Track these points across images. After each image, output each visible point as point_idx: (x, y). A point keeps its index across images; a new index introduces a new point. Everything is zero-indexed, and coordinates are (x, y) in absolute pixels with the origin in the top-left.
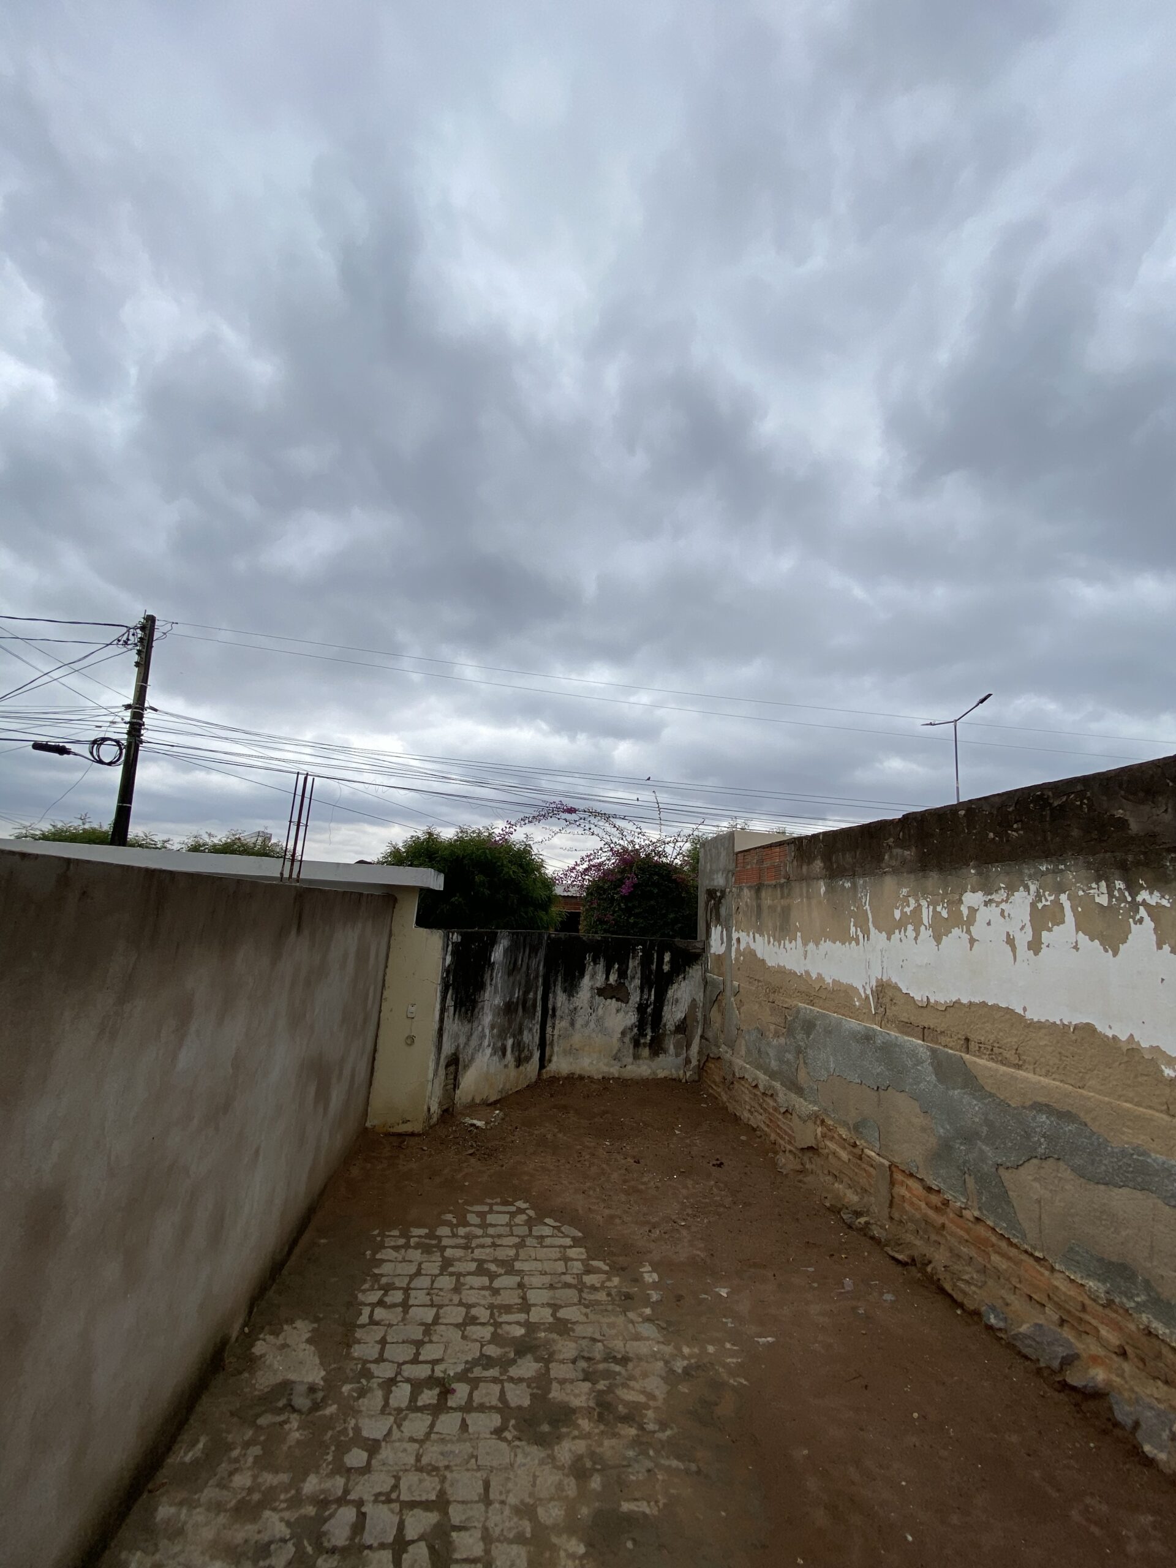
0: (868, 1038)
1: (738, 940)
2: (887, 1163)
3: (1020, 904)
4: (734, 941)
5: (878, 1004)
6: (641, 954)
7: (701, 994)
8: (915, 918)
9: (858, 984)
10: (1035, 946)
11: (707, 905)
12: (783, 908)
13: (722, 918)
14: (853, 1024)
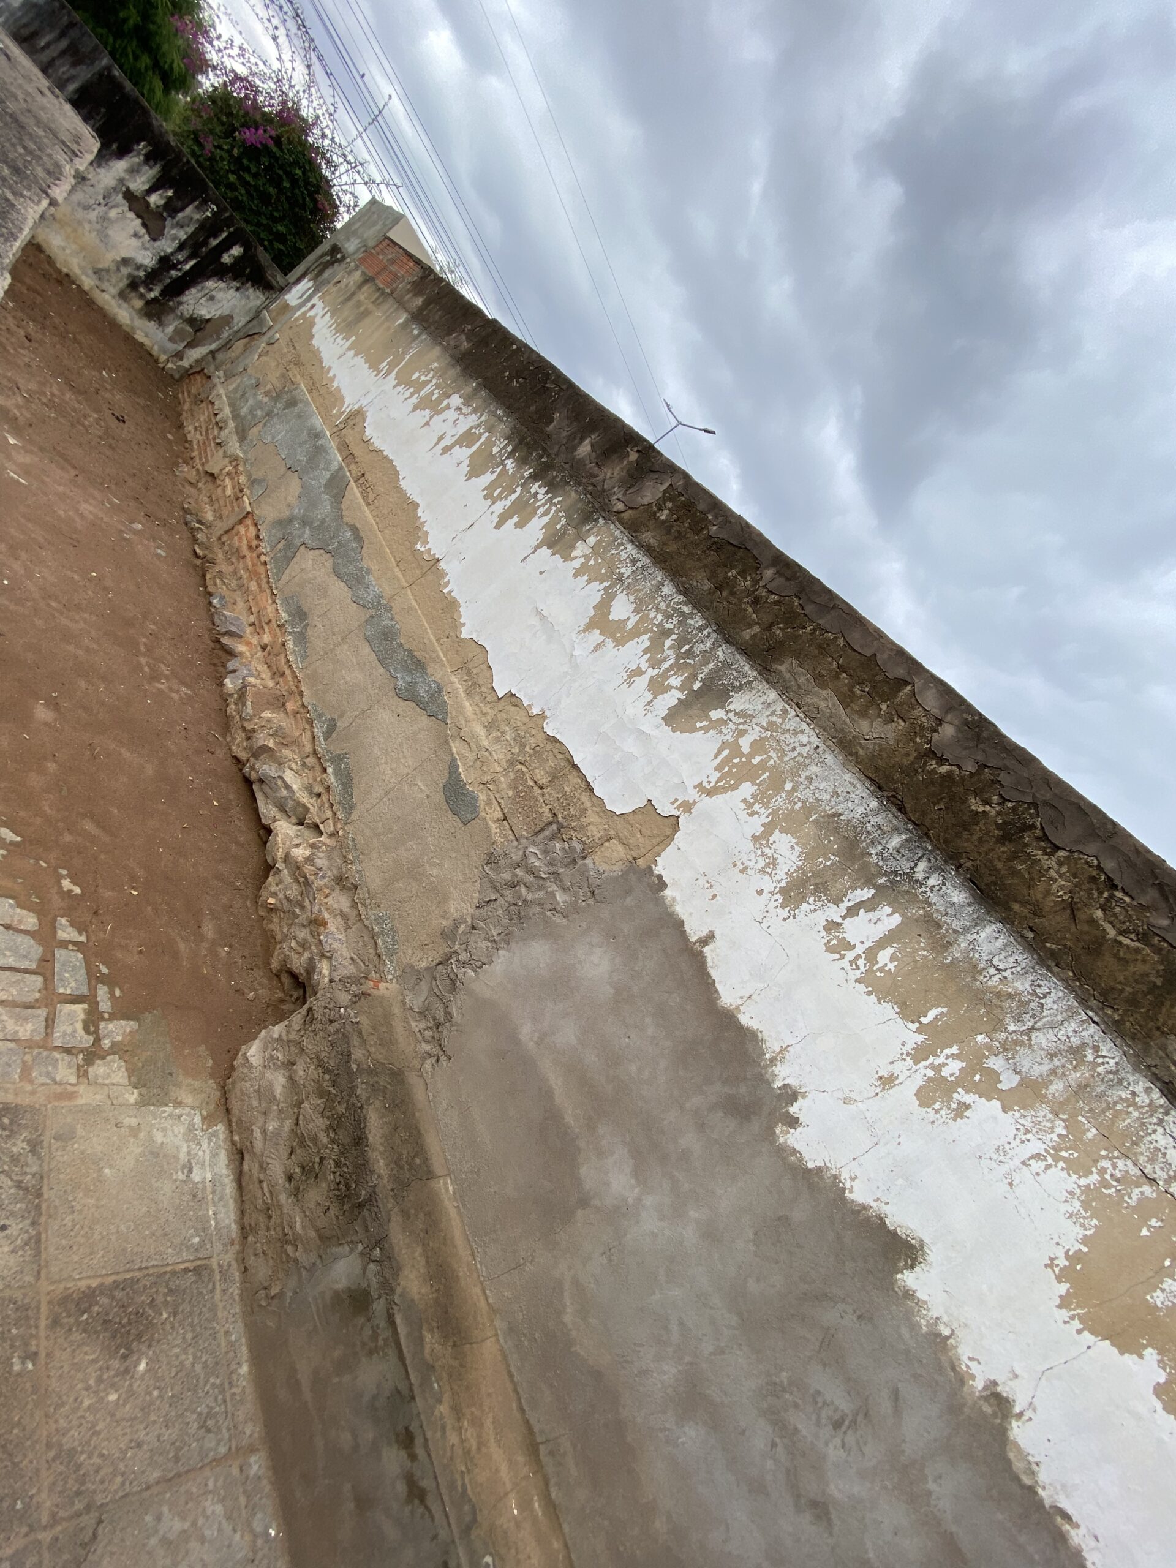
0: (317, 436)
1: (313, 306)
2: (249, 509)
3: (469, 420)
4: (309, 305)
5: (345, 422)
6: (209, 214)
7: (243, 321)
8: (419, 386)
9: (347, 401)
10: (446, 450)
11: (322, 256)
12: (366, 309)
13: (320, 279)
14: (318, 422)
